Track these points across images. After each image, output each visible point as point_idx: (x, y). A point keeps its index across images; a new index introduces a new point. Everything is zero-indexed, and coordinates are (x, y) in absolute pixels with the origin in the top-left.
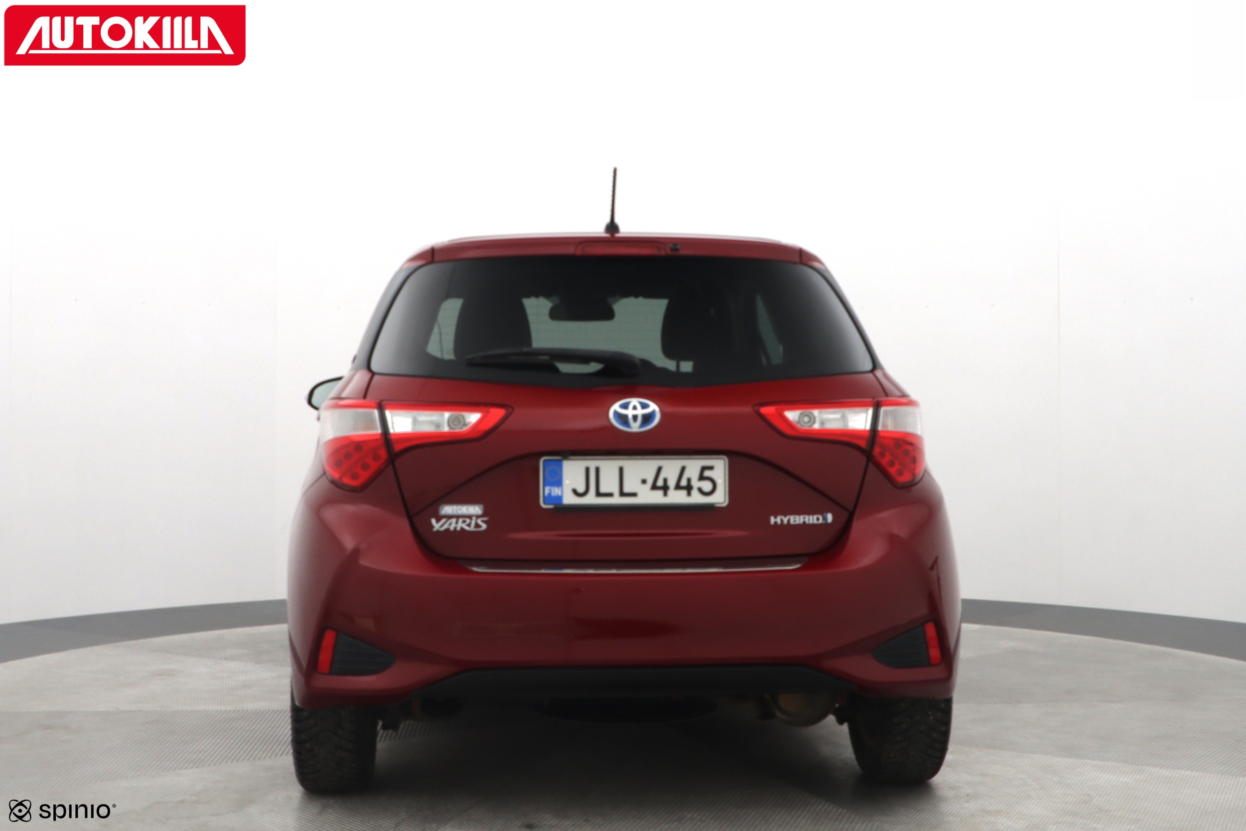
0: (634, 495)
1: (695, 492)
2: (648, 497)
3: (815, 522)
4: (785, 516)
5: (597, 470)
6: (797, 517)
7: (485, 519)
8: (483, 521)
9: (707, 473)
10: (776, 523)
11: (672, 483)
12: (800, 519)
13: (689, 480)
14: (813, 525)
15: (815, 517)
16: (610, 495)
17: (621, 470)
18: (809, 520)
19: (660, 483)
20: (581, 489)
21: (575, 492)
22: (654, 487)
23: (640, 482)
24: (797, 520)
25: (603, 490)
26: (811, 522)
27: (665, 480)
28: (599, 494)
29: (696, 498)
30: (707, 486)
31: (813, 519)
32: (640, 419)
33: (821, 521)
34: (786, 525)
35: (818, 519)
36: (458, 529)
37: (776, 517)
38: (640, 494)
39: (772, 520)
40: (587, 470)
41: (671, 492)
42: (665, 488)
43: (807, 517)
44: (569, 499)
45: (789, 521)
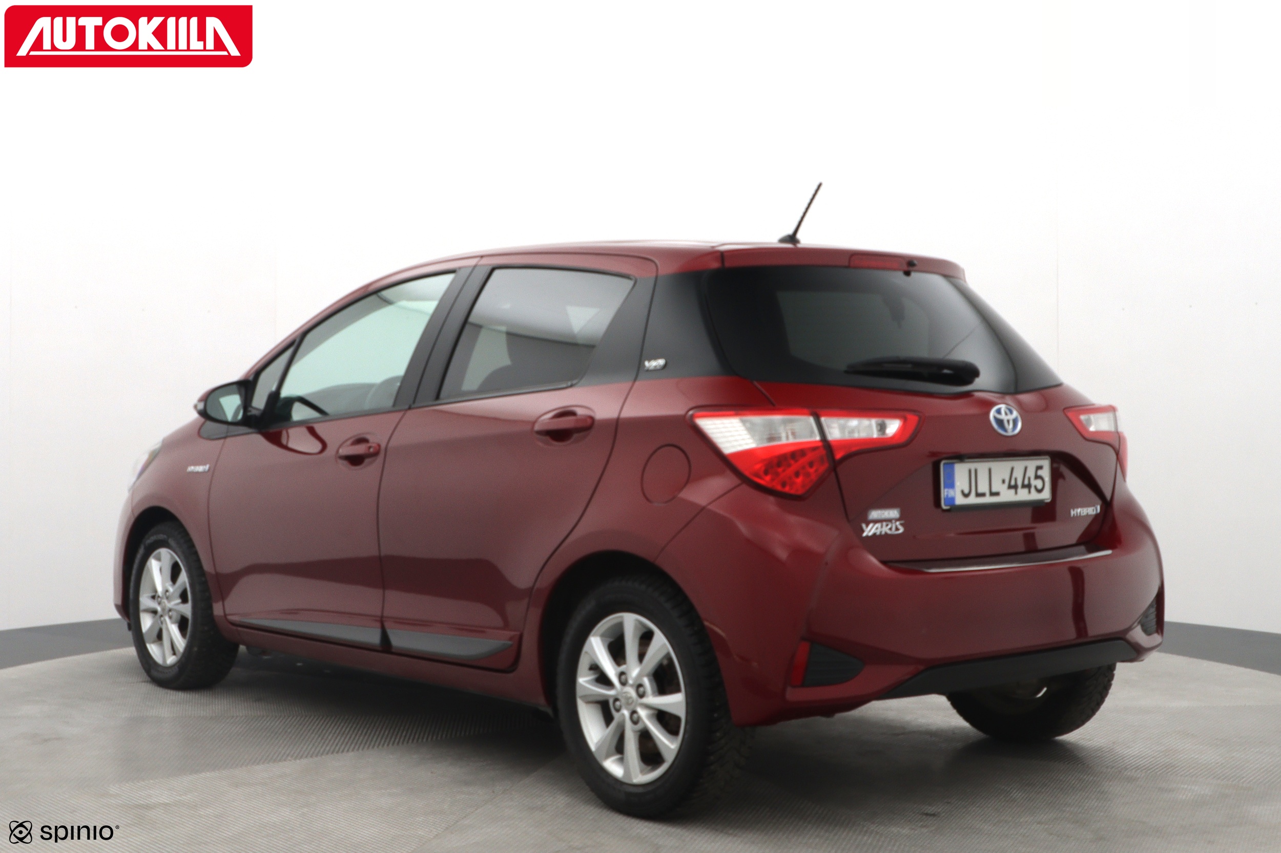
0: (997, 494)
1: (1033, 490)
2: (1007, 496)
3: (1092, 513)
4: (1078, 508)
5: (976, 471)
7: (902, 522)
8: (901, 524)
9: (1040, 473)
11: (1020, 483)
12: (1085, 511)
13: (1029, 479)
14: (1091, 516)
15: (1092, 509)
16: (983, 495)
17: (990, 470)
19: (1013, 483)
20: (966, 491)
21: (963, 492)
22: (1010, 487)
23: (1001, 481)
24: (1083, 511)
25: (980, 491)
26: (1090, 512)
27: (1016, 479)
28: (978, 495)
29: (1034, 496)
30: (1039, 484)
32: (1010, 423)
33: (1094, 512)
34: (1079, 517)
36: (883, 533)
37: (1074, 511)
38: (1002, 494)
39: (1072, 512)
40: (970, 471)
41: (1020, 490)
42: (1015, 487)
43: (1088, 509)
44: (960, 501)
45: (1080, 512)
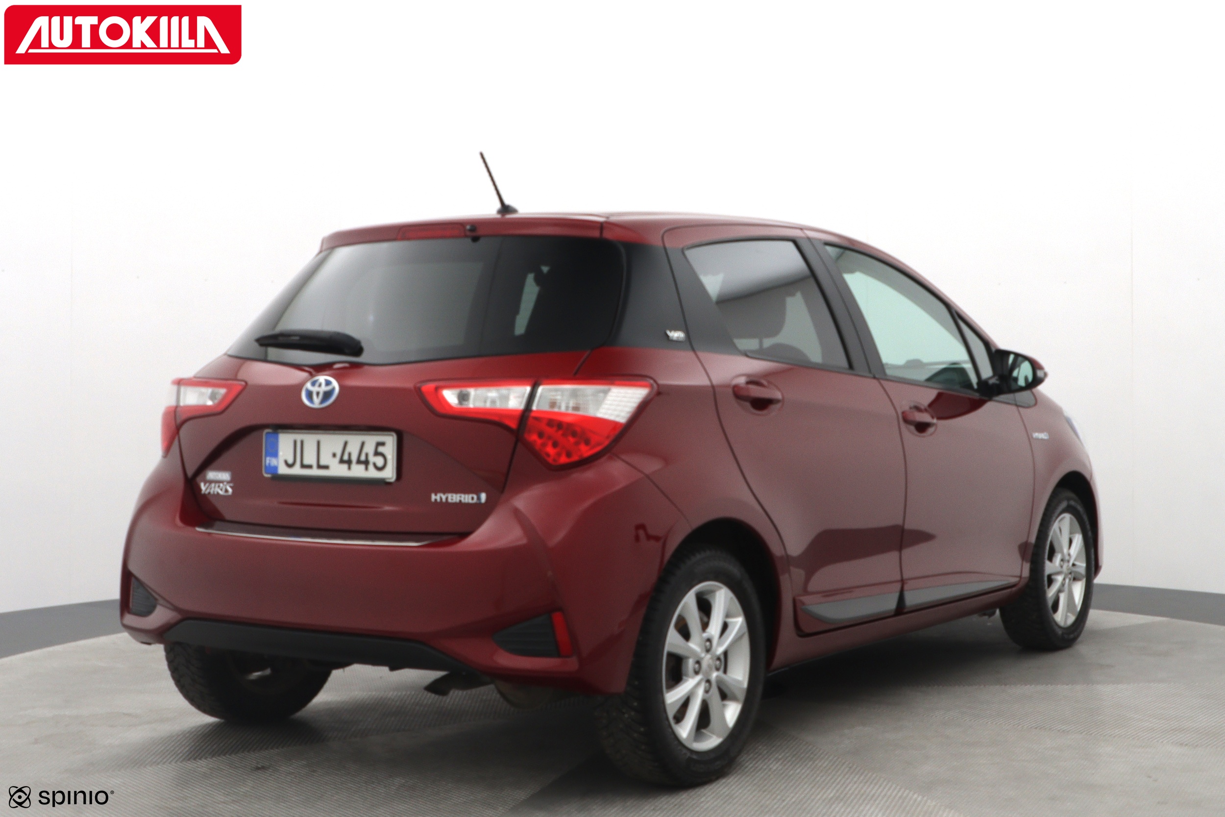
0: (326, 467)
1: (371, 467)
2: (338, 470)
3: (470, 501)
4: (444, 493)
5: (302, 442)
6: (454, 495)
7: (232, 485)
8: (231, 487)
9: (381, 449)
10: (436, 500)
11: (354, 458)
12: (456, 498)
13: (367, 455)
14: (468, 505)
15: (471, 496)
16: (310, 467)
17: (318, 443)
18: (465, 499)
19: (346, 457)
20: (290, 461)
21: (286, 462)
22: (342, 461)
23: (331, 455)
24: (454, 498)
25: (306, 462)
26: (466, 501)
27: (350, 454)
28: (303, 466)
29: (372, 473)
30: (380, 461)
31: (468, 499)
32: (321, 396)
33: (475, 500)
34: (444, 503)
35: (473, 498)
36: (216, 493)
37: (436, 495)
38: (331, 467)
39: (433, 497)
40: (295, 442)
41: (354, 466)
42: (349, 462)
43: (463, 496)
44: (283, 470)
45: (447, 498)
